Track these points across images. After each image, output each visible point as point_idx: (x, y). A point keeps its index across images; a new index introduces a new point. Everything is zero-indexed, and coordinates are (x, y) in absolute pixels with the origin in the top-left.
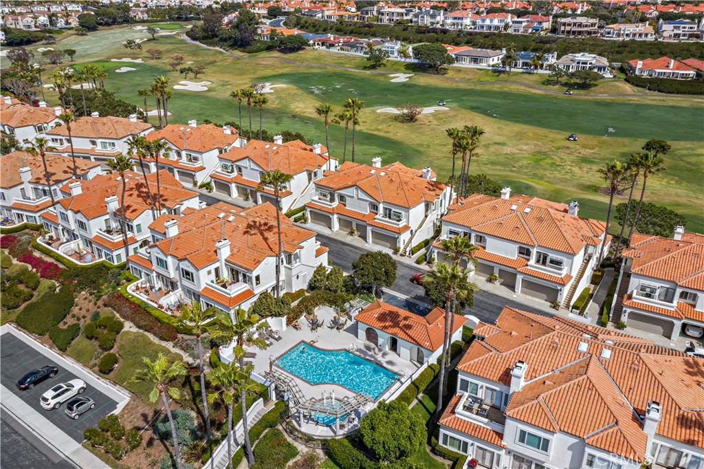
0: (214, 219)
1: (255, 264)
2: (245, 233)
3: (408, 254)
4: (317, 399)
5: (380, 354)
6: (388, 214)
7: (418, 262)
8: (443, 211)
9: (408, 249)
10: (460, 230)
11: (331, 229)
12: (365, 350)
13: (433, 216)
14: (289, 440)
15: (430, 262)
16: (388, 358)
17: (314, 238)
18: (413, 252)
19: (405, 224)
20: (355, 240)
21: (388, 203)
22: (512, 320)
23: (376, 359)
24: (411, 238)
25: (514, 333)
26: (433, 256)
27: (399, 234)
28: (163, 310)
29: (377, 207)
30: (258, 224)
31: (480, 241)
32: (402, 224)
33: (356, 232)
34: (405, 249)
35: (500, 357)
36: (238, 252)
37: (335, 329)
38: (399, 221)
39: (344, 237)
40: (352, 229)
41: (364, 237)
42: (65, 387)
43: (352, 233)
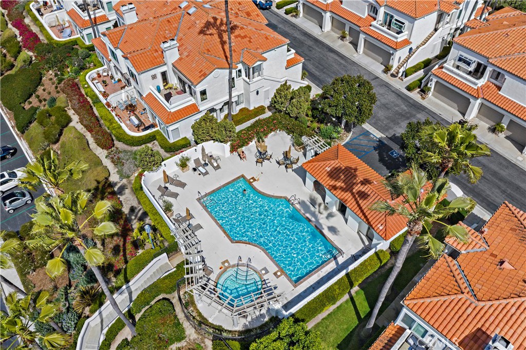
0: (175, 9)
1: (200, 77)
2: (202, 32)
3: (400, 75)
4: (232, 263)
5: (325, 214)
6: (388, 22)
7: (409, 88)
8: (459, 24)
9: (402, 70)
10: (473, 59)
11: (321, 27)
12: (308, 203)
13: (445, 31)
14: (181, 316)
15: (424, 91)
16: (332, 222)
17: (287, 46)
18: (406, 74)
19: (405, 37)
20: (344, 47)
21: (391, 7)
22: (510, 234)
23: (317, 221)
24: (409, 57)
25: (506, 265)
26: (429, 85)
27: (395, 50)
28: (110, 109)
29: (377, 11)
30: (218, 22)
31: (497, 78)
32: (401, 38)
33: (348, 37)
34: (399, 68)
35: (473, 306)
36: (187, 56)
37: (283, 166)
38: (398, 33)
39: (334, 41)
40: (344, 33)
41: (355, 45)
42: (7, 177)
43: (343, 38)
